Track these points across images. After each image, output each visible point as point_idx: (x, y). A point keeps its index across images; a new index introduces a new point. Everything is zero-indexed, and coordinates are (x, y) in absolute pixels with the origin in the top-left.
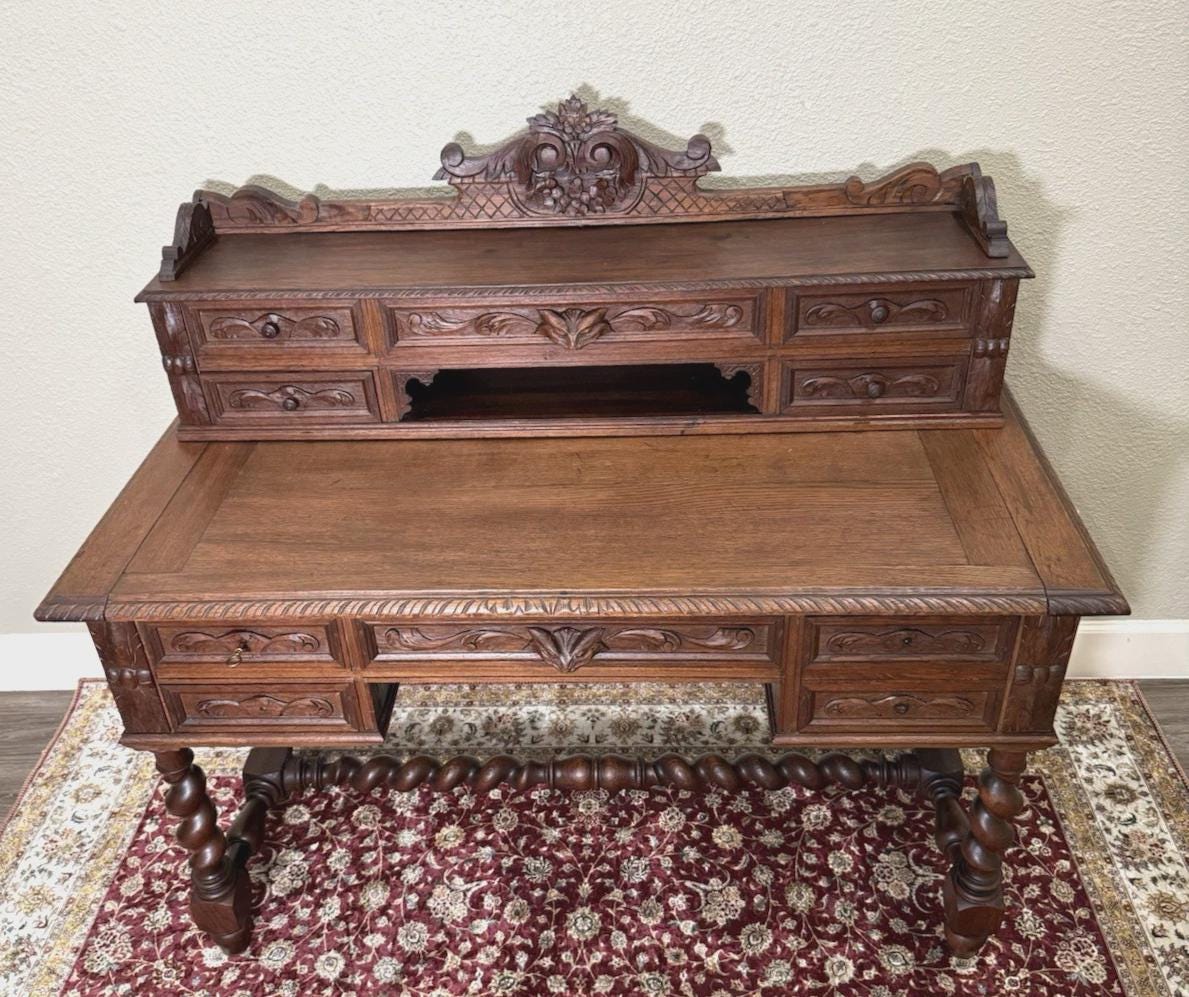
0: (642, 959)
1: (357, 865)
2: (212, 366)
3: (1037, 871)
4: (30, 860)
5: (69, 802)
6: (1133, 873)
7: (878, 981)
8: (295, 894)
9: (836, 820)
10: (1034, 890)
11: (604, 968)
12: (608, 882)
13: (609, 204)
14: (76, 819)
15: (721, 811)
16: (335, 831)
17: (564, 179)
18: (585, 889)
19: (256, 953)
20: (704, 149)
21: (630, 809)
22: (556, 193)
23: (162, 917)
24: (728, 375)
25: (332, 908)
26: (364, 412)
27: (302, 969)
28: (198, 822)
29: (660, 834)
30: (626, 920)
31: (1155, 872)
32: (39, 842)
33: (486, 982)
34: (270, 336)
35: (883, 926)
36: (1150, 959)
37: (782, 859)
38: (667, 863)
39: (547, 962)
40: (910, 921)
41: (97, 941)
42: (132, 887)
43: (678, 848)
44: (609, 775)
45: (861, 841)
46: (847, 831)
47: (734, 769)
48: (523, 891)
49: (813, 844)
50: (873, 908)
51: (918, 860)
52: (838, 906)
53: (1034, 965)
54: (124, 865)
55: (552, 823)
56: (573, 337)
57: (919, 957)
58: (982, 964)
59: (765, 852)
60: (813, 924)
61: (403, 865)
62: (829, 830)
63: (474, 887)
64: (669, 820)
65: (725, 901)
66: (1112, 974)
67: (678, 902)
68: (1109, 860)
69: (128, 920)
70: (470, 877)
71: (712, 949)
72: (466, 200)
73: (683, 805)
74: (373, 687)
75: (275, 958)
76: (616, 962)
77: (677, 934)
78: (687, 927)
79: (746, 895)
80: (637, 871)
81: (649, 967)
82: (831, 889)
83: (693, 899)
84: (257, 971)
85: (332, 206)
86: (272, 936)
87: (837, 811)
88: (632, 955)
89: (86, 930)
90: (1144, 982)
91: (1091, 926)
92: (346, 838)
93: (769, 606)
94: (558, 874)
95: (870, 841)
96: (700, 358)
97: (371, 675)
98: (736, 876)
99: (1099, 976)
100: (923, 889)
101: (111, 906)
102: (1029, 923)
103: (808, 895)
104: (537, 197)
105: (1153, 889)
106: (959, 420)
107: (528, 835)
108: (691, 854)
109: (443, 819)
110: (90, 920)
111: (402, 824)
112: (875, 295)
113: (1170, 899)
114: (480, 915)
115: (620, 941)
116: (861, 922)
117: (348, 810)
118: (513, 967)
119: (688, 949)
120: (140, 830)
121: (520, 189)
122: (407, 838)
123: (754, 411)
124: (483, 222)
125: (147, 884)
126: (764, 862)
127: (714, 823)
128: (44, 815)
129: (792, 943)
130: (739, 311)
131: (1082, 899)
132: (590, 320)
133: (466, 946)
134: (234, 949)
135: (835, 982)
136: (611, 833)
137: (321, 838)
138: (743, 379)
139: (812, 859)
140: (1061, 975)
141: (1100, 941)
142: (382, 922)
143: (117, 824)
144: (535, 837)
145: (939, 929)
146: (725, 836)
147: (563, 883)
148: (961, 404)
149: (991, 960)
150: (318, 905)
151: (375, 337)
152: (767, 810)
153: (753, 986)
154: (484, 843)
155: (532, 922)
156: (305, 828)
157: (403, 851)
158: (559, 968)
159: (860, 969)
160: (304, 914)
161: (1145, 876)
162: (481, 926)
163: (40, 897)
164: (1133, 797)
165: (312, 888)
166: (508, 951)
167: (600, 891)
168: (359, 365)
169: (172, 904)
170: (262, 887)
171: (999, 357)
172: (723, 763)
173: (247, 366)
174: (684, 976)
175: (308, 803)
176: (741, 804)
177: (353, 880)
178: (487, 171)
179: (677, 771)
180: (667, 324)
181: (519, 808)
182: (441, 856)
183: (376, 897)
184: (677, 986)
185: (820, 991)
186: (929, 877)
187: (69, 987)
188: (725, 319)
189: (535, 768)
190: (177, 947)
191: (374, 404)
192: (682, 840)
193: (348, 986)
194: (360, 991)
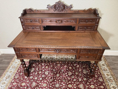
0: (63, 78)
1: (39, 70)
2: (26, 25)
3: (97, 71)
4: (11, 68)
5: (14, 64)
7: (83, 81)
8: (33, 72)
10: (96, 73)
11: (60, 79)
13: (62, 11)
15: (70, 66)
17: (58, 8)
18: (58, 72)
19: (30, 77)
20: (71, 6)
21: (62, 65)
22: (58, 10)
23: (22, 74)
24: (73, 27)
25: (36, 73)
26: (39, 29)
27: (33, 79)
28: (24, 66)
29: (65, 67)
30: (62, 75)
32: (11, 67)
33: (49, 80)
35: (84, 76)
36: (106, 79)
37: (75, 70)
38: (65, 70)
39: (55, 78)
40: (86, 75)
41: (16, 76)
42: (19, 71)
44: (61, 62)
45: (82, 68)
46: (80, 68)
47: (71, 62)
48: (53, 72)
49: (78, 69)
50: (83, 74)
52: (80, 74)
53: (97, 80)
54: (19, 69)
55: (55, 66)
56: (59, 23)
57: (87, 79)
58: (92, 79)
59: (74, 69)
60: (78, 76)
61: (43, 70)
62: (79, 68)
64: (65, 66)
65: (70, 73)
66: (103, 81)
68: (103, 70)
69: (19, 74)
70: (48, 71)
71: (69, 78)
72: (49, 10)
73: (67, 65)
74: (40, 54)
75: (31, 77)
76: (61, 79)
77: (66, 76)
78: (67, 76)
79: (72, 73)
80: (63, 71)
81: (64, 79)
83: (67, 73)
85: (37, 10)
86: (31, 76)
87: (80, 66)
88: (62, 78)
89: (15, 74)
90: (106, 81)
91: (101, 76)
92: (38, 67)
93: (77, 48)
94: (56, 71)
96: (70, 25)
97: (40, 53)
98: (71, 71)
99: (102, 81)
101: (17, 72)
102: (96, 76)
103: (77, 73)
104: (56, 10)
106: (93, 32)
107: (53, 67)
108: (67, 69)
109: (46, 66)
111: (43, 66)
112: (87, 20)
113: (108, 74)
115: (61, 77)
116: (82, 76)
117: (38, 65)
118: (52, 79)
119: (67, 78)
120: (20, 66)
121: (54, 9)
122: (43, 67)
123: (75, 30)
124: (51, 12)
125: (21, 71)
128: (12, 64)
129: (76, 77)
130: (74, 21)
131: (100, 74)
132: (60, 21)
133: (48, 77)
134: (28, 77)
135: (80, 81)
136: (60, 67)
137: (36, 67)
138: (74, 27)
139: (78, 70)
140: (99, 81)
141: (102, 78)
142: (41, 75)
143: (18, 65)
144: (54, 67)
145: (89, 76)
146: (70, 68)
148: (94, 30)
149: (93, 79)
151: (41, 22)
152: (74, 66)
153: (73, 81)
154: (50, 68)
155: (54, 75)
156: (34, 66)
158: (56, 79)
159: (82, 80)
160: (34, 74)
161: (106, 72)
162: (49, 75)
163: (11, 72)
164: (104, 65)
165: (35, 71)
166: (51, 77)
167: (59, 72)
168: (39, 25)
170: (30, 71)
172: (70, 62)
173: (29, 25)
175: (35, 64)
176: (72, 65)
177: (38, 71)
178: (51, 7)
179: (66, 62)
180: (68, 22)
181: (53, 65)
182: (46, 69)
183: (40, 72)
184: (66, 81)
185: (78, 82)
186: (88, 72)
187: (13, 80)
188: (73, 21)
189: (54, 61)
190: (23, 76)
191: (40, 29)
192: (66, 68)
193: (38, 80)
194: (39, 81)
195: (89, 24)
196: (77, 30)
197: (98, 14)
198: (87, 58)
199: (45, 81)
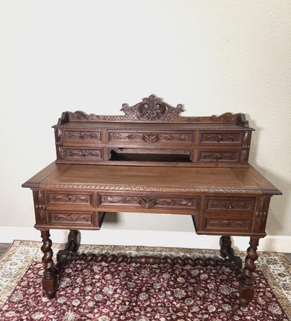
0: (159, 304)
1: (84, 281)
3: (262, 290)
5: (9, 266)
6: (287, 291)
7: (222, 311)
8: (67, 287)
9: (209, 278)
10: (261, 294)
11: (149, 306)
12: (150, 288)
13: (159, 118)
14: (10, 269)
16: (78, 274)
17: (149, 112)
19: (56, 299)
21: (156, 273)
22: (147, 115)
23: (32, 290)
25: (77, 290)
26: (100, 158)
27: (68, 303)
29: (163, 278)
30: (155, 296)
33: (118, 308)
35: (222, 300)
37: (195, 285)
38: (165, 285)
39: (134, 304)
40: (230, 299)
41: (14, 295)
42: (24, 284)
43: (168, 282)
44: (151, 260)
45: (216, 282)
46: (212, 280)
48: (127, 289)
49: (203, 282)
50: (220, 296)
51: (231, 286)
52: (210, 296)
53: (263, 310)
54: (22, 279)
55: (136, 275)
56: (150, 140)
57: (232, 307)
58: (249, 309)
59: (191, 283)
60: (204, 299)
61: (96, 282)
62: (207, 280)
63: (115, 288)
64: (166, 276)
65: (181, 293)
66: (283, 311)
67: (169, 293)
68: (280, 288)
69: (23, 291)
70: (113, 285)
71: (178, 303)
72: (127, 116)
73: (169, 273)
75: (61, 300)
76: (152, 305)
77: (168, 299)
78: (171, 298)
79: (186, 292)
80: (158, 286)
81: (161, 306)
82: (208, 292)
83: (172, 293)
84: (56, 303)
86: (61, 296)
87: (209, 276)
88: (157, 304)
89: (11, 292)
91: (277, 302)
92: (81, 276)
95: (218, 282)
97: (99, 209)
99: (280, 313)
100: (232, 292)
101: (18, 287)
102: (261, 301)
103: (203, 293)
104: (143, 115)
107: (129, 277)
108: (172, 283)
109: (106, 273)
110: (12, 290)
111: (96, 273)
112: (220, 134)
114: (116, 293)
115: (153, 301)
116: (217, 299)
117: (82, 270)
118: (125, 305)
119: (171, 303)
120: (27, 272)
121: (139, 114)
122: (97, 277)
123: (191, 161)
125: (28, 283)
126: (191, 285)
127: (178, 277)
128: (2, 268)
129: (199, 302)
130: (189, 136)
131: (274, 296)
132: (154, 137)
133: (112, 300)
134: (51, 298)
136: (151, 278)
137: (75, 276)
139: (203, 285)
140: (270, 312)
141: (279, 305)
142: (90, 294)
143: (21, 271)
144: (131, 278)
145: (237, 301)
146: (181, 280)
147: (138, 287)
149: (251, 308)
150: (73, 290)
152: (192, 275)
153: (189, 311)
154: (117, 278)
155: (130, 295)
156: (70, 273)
157: (96, 279)
158: (137, 305)
159: (217, 309)
160: (70, 291)
162: (117, 296)
164: (285, 276)
165: (72, 286)
166: (123, 301)
167: (148, 289)
169: (34, 288)
170: (59, 285)
171: (248, 150)
174: (170, 308)
175: (71, 268)
176: (184, 273)
177: (83, 285)
178: (132, 109)
179: (169, 260)
181: (127, 272)
182: (106, 281)
183: (89, 288)
184: (169, 310)
185: (207, 313)
186: (234, 290)
187: (5, 304)
188: (185, 138)
189: (132, 258)
190: (35, 297)
191: (102, 155)
192: (169, 280)
193: (81, 307)
194: (84, 308)
195: (224, 145)
196: (195, 160)
197: (247, 122)
198: (227, 224)
199: (104, 310)
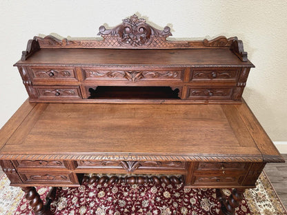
1: (79, 202)
2: (37, 83)
6: (259, 204)
8: (64, 209)
12: (139, 207)
13: (143, 43)
15: (165, 188)
16: (74, 192)
17: (132, 36)
18: (133, 209)
20: (168, 31)
21: (144, 187)
22: (130, 40)
24: (173, 89)
26: (77, 96)
29: (151, 194)
31: (264, 204)
34: (51, 76)
37: (180, 200)
38: (153, 202)
42: (24, 207)
43: (155, 198)
45: (198, 195)
46: (194, 193)
47: (169, 179)
48: (119, 209)
49: (187, 196)
50: (201, 213)
51: (211, 200)
52: (193, 213)
54: (22, 201)
55: (126, 191)
56: (133, 79)
59: (176, 198)
61: (90, 202)
62: (190, 193)
63: (107, 208)
64: (153, 190)
65: (166, 212)
70: (106, 205)
72: (106, 41)
79: (172, 210)
80: (146, 204)
82: (191, 208)
83: (159, 211)
85: (71, 41)
92: (77, 194)
94: (127, 205)
95: (200, 195)
96: (166, 85)
97: (76, 171)
98: (169, 205)
100: (212, 208)
101: (18, 213)
103: (186, 210)
104: (124, 41)
105: (264, 208)
106: (231, 102)
107: (120, 194)
108: (159, 199)
109: (100, 189)
111: (90, 191)
112: (213, 71)
113: (268, 211)
121: (120, 38)
122: (91, 194)
123: (179, 98)
124: (110, 47)
125: (27, 207)
126: (176, 201)
127: (164, 191)
128: (4, 187)
130: (177, 73)
131: (248, 211)
132: (138, 74)
136: (140, 194)
137: (71, 194)
138: (177, 90)
139: (186, 200)
144: (122, 194)
146: (167, 194)
147: (128, 207)
150: (69, 212)
151: (80, 77)
152: (176, 188)
154: (109, 196)
156: (67, 191)
157: (90, 198)
161: (262, 204)
165: (68, 208)
167: (137, 209)
168: (76, 84)
170: (55, 208)
171: (243, 87)
172: (166, 178)
173: (46, 84)
176: (170, 186)
177: (78, 206)
178: (112, 33)
179: (156, 180)
180: (158, 76)
181: (118, 187)
182: (99, 199)
183: (83, 210)
186: (214, 205)
188: (174, 75)
189: (122, 178)
191: (80, 94)
192: (156, 195)
195: (219, 82)
197: (246, 55)
198: (217, 180)
